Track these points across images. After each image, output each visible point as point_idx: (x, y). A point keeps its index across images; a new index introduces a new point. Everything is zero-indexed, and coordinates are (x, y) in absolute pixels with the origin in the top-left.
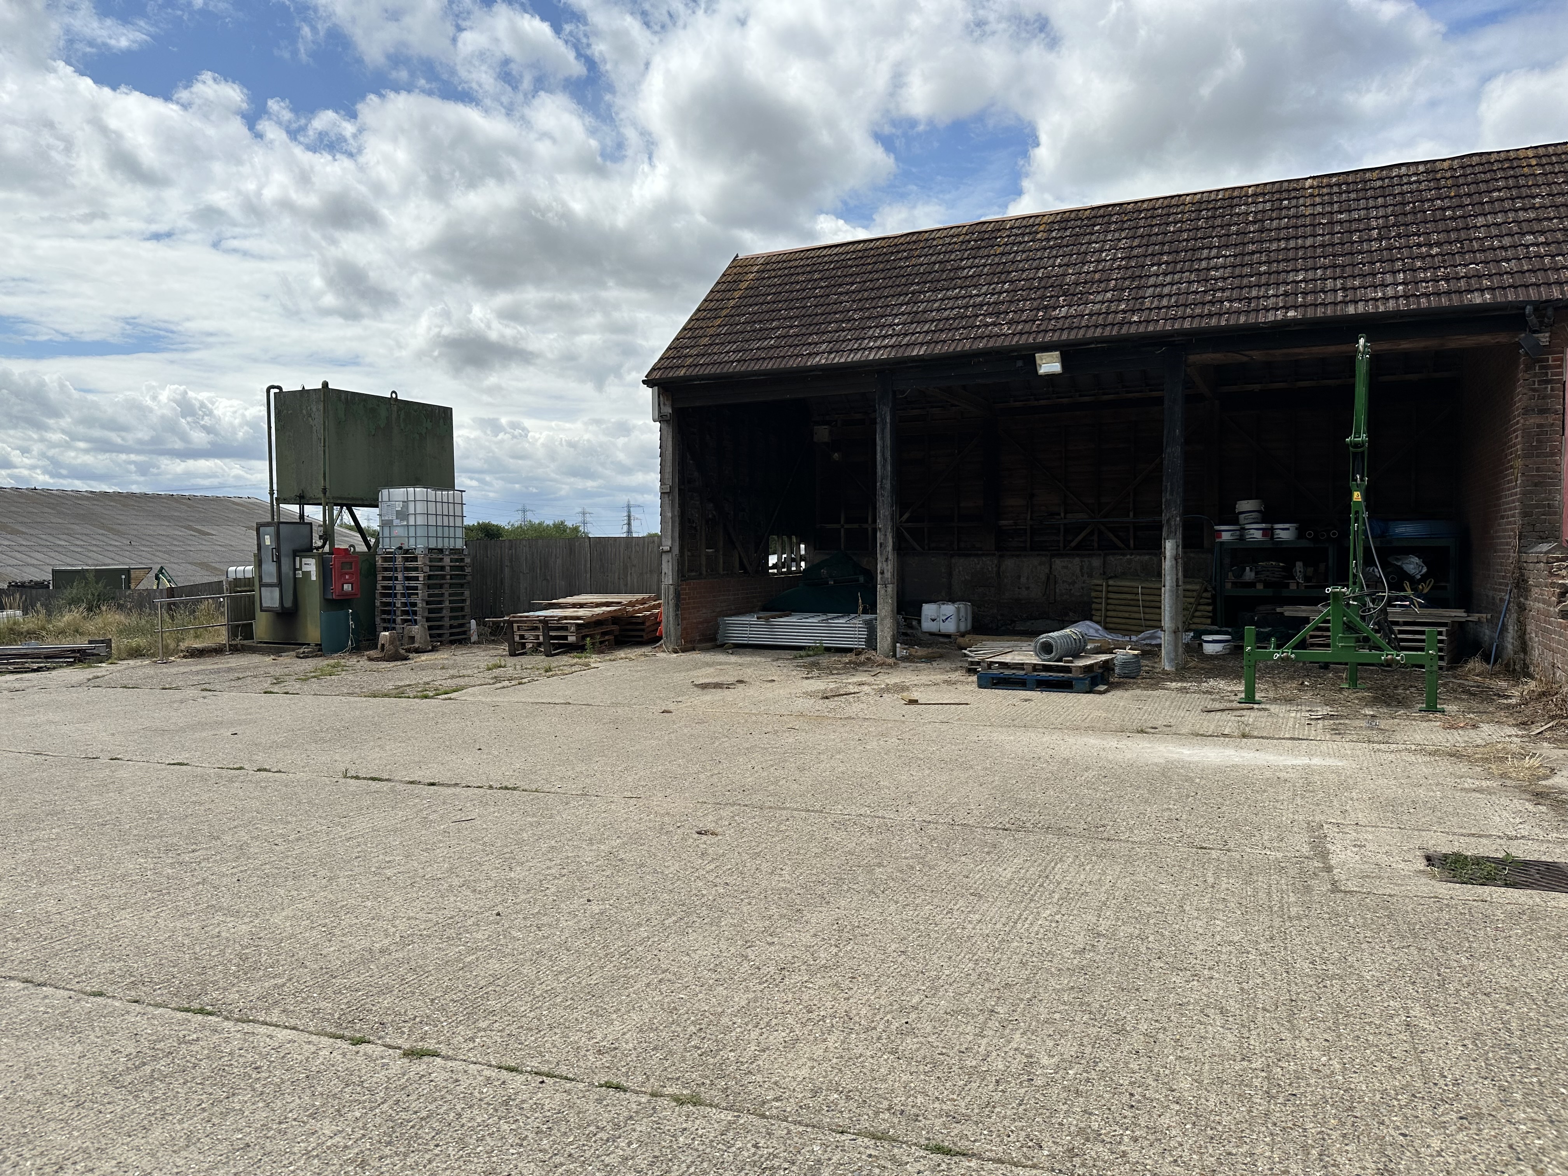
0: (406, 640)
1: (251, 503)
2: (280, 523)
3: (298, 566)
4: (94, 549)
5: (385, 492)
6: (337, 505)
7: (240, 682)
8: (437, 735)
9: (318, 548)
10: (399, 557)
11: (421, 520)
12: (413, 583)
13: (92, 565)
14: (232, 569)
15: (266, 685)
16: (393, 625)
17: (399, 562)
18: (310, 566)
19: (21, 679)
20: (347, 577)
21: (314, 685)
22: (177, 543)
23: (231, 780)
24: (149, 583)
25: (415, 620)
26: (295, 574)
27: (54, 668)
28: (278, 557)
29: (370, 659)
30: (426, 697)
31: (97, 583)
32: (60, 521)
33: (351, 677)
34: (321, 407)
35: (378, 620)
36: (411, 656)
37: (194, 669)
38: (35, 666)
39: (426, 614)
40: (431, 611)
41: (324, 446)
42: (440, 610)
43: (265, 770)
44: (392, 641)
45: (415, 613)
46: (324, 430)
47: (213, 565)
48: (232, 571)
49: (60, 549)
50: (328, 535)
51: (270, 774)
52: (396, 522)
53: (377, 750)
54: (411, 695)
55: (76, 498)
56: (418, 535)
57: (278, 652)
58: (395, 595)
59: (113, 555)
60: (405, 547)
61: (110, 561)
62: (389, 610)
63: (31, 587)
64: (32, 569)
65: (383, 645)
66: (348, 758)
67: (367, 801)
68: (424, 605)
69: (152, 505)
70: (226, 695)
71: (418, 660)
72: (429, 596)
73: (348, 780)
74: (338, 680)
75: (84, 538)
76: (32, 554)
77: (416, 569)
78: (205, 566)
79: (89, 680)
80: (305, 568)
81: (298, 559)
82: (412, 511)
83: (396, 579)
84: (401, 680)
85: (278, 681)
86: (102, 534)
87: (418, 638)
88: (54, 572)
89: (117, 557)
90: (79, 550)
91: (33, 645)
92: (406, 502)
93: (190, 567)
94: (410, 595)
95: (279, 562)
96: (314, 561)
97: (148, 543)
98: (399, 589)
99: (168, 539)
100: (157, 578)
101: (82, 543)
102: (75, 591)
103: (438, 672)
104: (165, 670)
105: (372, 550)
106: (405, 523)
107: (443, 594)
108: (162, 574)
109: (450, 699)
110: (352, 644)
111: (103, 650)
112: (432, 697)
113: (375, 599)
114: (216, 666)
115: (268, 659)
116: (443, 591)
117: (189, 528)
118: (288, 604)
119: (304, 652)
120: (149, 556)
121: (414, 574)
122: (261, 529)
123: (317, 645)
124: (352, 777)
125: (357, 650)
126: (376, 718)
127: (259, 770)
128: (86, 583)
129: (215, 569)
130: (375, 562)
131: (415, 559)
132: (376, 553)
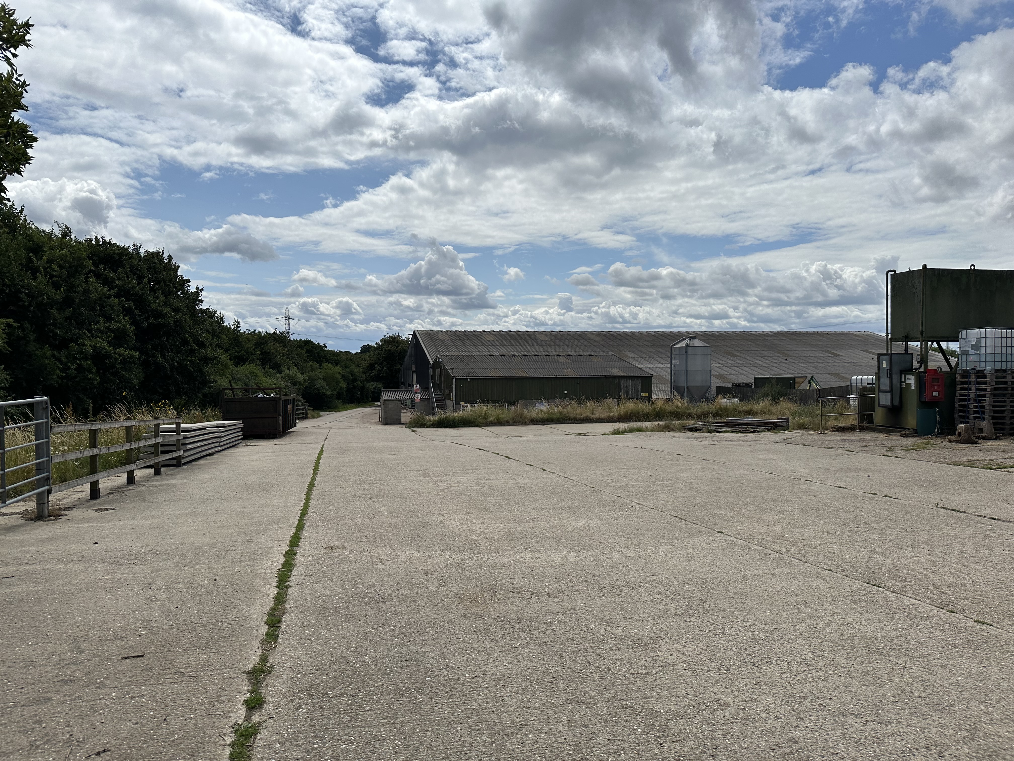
0: (976, 431)
1: (866, 335)
2: (893, 354)
3: (903, 380)
4: (775, 365)
5: (964, 332)
6: (930, 341)
7: (868, 448)
8: (997, 492)
9: (916, 369)
10: (973, 375)
11: (989, 350)
12: (982, 393)
13: (775, 375)
14: (855, 377)
15: (883, 451)
16: (967, 420)
17: (973, 378)
18: (911, 380)
19: (746, 436)
20: (936, 387)
21: (914, 454)
22: (820, 361)
23: (871, 499)
24: (805, 386)
25: (984, 418)
26: (901, 385)
27: (761, 432)
28: (891, 375)
29: (950, 441)
30: (990, 469)
31: (777, 385)
32: (757, 349)
33: (937, 452)
34: (921, 280)
35: (956, 416)
36: (980, 441)
37: (839, 438)
38: (752, 430)
39: (992, 414)
40: (995, 412)
41: (923, 305)
42: (1003, 412)
43: (889, 497)
44: (966, 430)
45: (983, 413)
46: (923, 295)
47: (842, 375)
48: (854, 379)
49: (756, 365)
50: (923, 361)
51: (892, 499)
52: (971, 352)
53: (956, 495)
54: (980, 466)
55: (764, 335)
56: (987, 360)
57: (889, 432)
58: (969, 400)
59: (784, 369)
60: (978, 368)
61: (783, 372)
62: (964, 410)
63: (743, 386)
64: (743, 376)
65: (960, 433)
66: (938, 497)
67: (951, 521)
68: (991, 408)
69: (806, 338)
70: (860, 455)
71: (985, 444)
72: (995, 402)
73: (939, 509)
74: (929, 452)
75: (769, 359)
76: (742, 368)
77: (985, 383)
78: (837, 375)
79: (785, 439)
80: (908, 382)
81: (903, 376)
82: (983, 344)
83: (970, 389)
84: (973, 456)
85: (890, 449)
86: (779, 357)
87: (985, 430)
88: (756, 379)
89: (786, 370)
90: (767, 365)
91: (750, 419)
92: (979, 339)
93: (828, 376)
94: (980, 401)
95: (891, 377)
96: (914, 377)
97: (804, 362)
98: (972, 396)
99: (815, 359)
100: (810, 383)
101: (768, 362)
102: (766, 389)
103: (1001, 454)
104: (823, 438)
105: (953, 370)
106: (978, 353)
107: (1005, 401)
108: (813, 380)
109: (1008, 472)
110: (938, 431)
111: (785, 423)
112: (994, 469)
113: (955, 402)
114: (852, 438)
115: (883, 436)
116: (1006, 398)
117: (828, 352)
118: (896, 403)
119: (905, 434)
120: (804, 369)
121: (983, 387)
122: (881, 357)
123: (914, 429)
124: (941, 507)
125: (942, 434)
126: (956, 478)
127: (885, 496)
128: (772, 385)
129: (843, 377)
130: (956, 378)
131: (985, 376)
132: (956, 372)
